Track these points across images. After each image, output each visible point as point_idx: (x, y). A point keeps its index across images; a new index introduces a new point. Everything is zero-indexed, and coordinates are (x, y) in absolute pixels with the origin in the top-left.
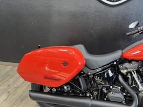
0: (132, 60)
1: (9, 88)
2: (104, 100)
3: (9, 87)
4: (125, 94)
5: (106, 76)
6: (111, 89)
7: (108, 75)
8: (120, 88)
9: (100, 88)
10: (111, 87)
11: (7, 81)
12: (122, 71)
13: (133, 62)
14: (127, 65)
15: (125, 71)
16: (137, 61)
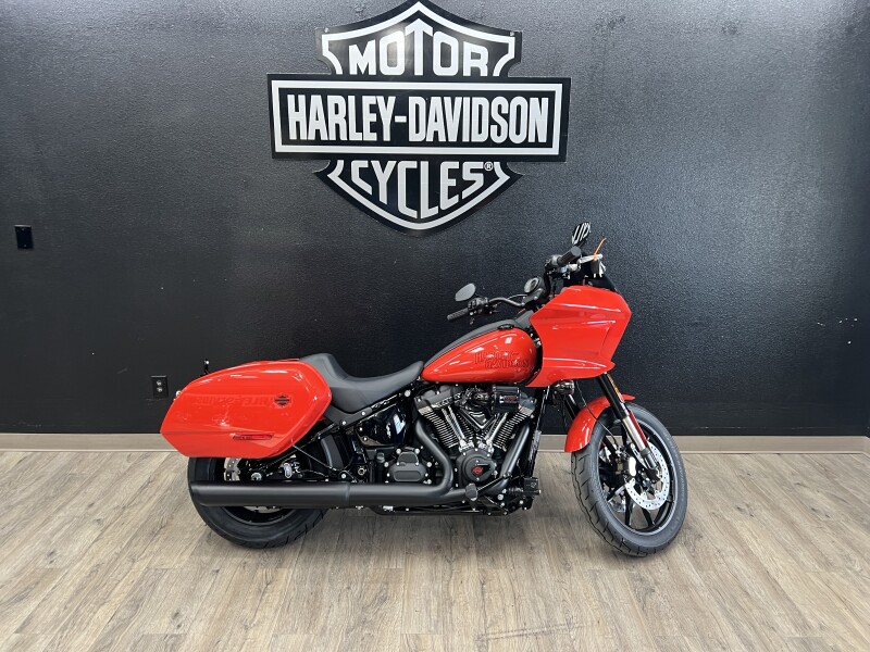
0: (442, 384)
1: (96, 512)
2: (383, 483)
3: (92, 510)
4: (429, 465)
5: (389, 433)
6: (397, 456)
7: (393, 428)
8: (417, 451)
9: (372, 457)
10: (399, 451)
11: (77, 493)
12: (422, 411)
13: (442, 388)
14: (430, 395)
15: (428, 409)
16: (450, 384)
